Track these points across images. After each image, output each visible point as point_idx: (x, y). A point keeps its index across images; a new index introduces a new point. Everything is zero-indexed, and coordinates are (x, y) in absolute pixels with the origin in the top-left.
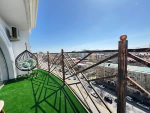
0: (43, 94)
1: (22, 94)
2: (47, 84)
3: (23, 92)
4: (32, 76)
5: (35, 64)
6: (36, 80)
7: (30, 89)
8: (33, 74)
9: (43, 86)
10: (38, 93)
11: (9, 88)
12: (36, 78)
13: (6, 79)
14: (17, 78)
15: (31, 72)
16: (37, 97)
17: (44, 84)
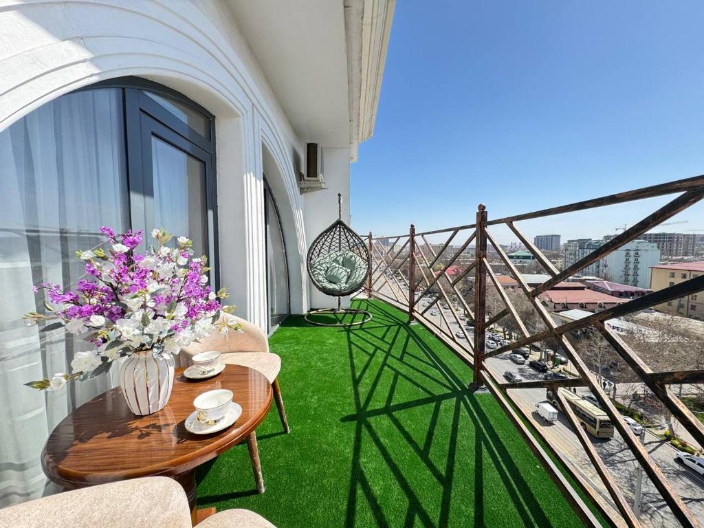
0: (383, 390)
1: (319, 364)
2: (401, 360)
3: (323, 360)
4: (349, 317)
5: (360, 274)
6: (361, 333)
7: (343, 360)
8: (353, 313)
9: (384, 364)
10: (367, 380)
11: (289, 338)
12: (361, 328)
13: (285, 312)
14: (309, 316)
15: (346, 302)
16: (363, 390)
17: (388, 354)
